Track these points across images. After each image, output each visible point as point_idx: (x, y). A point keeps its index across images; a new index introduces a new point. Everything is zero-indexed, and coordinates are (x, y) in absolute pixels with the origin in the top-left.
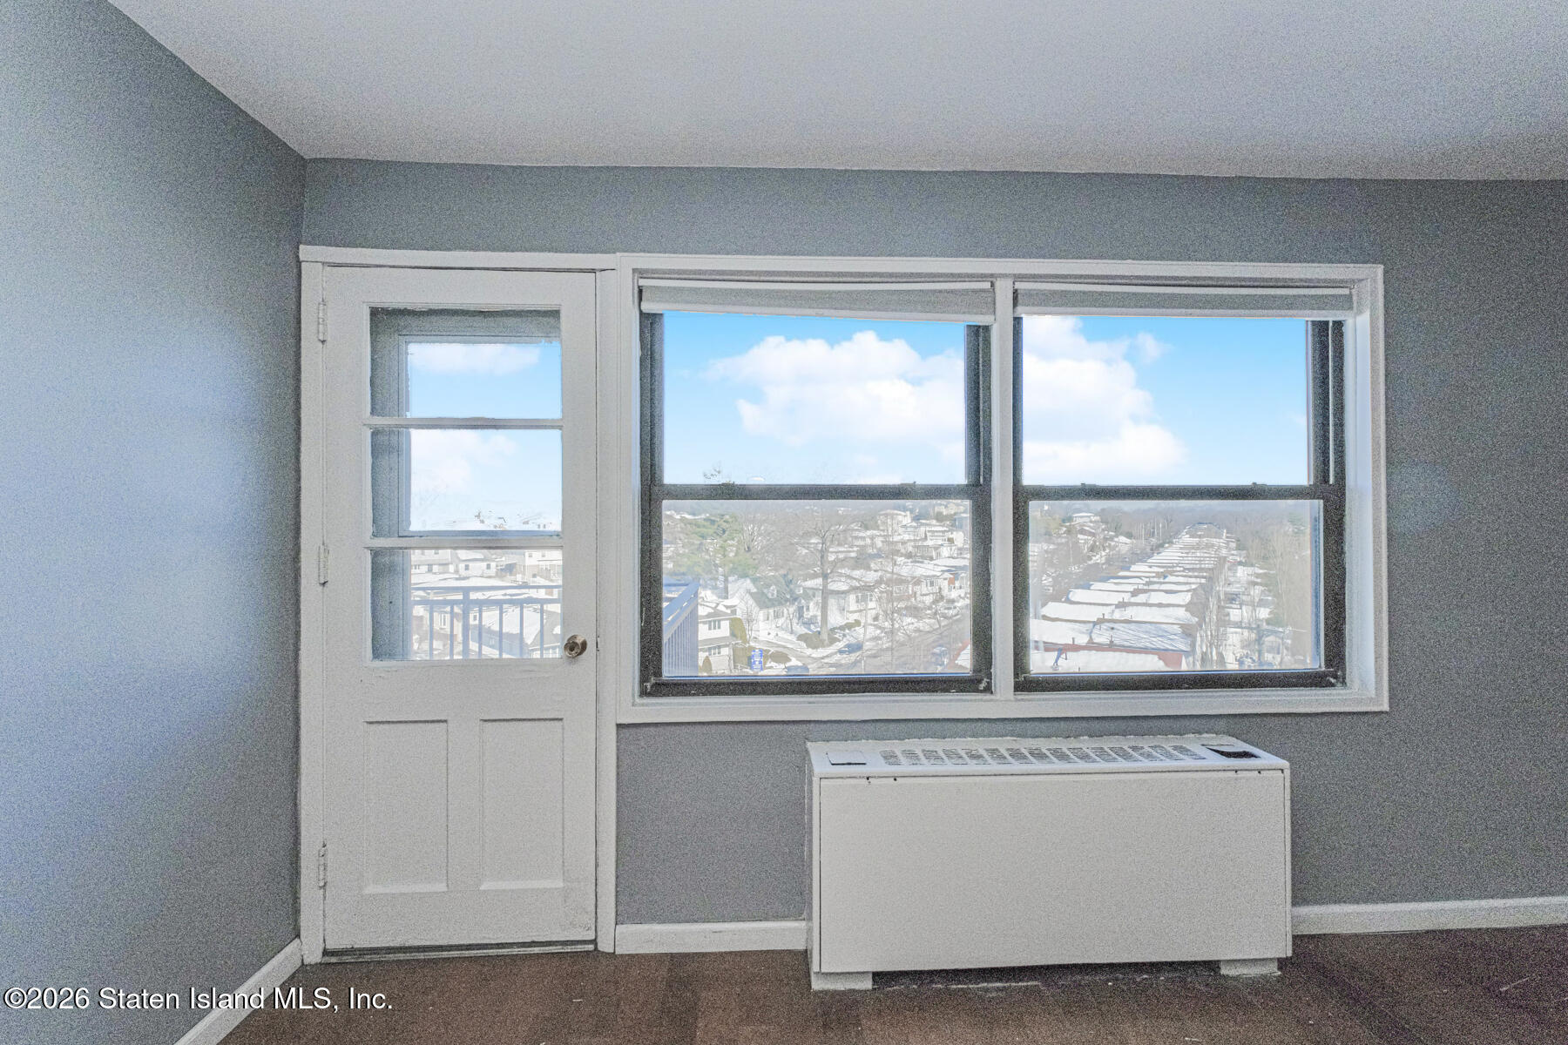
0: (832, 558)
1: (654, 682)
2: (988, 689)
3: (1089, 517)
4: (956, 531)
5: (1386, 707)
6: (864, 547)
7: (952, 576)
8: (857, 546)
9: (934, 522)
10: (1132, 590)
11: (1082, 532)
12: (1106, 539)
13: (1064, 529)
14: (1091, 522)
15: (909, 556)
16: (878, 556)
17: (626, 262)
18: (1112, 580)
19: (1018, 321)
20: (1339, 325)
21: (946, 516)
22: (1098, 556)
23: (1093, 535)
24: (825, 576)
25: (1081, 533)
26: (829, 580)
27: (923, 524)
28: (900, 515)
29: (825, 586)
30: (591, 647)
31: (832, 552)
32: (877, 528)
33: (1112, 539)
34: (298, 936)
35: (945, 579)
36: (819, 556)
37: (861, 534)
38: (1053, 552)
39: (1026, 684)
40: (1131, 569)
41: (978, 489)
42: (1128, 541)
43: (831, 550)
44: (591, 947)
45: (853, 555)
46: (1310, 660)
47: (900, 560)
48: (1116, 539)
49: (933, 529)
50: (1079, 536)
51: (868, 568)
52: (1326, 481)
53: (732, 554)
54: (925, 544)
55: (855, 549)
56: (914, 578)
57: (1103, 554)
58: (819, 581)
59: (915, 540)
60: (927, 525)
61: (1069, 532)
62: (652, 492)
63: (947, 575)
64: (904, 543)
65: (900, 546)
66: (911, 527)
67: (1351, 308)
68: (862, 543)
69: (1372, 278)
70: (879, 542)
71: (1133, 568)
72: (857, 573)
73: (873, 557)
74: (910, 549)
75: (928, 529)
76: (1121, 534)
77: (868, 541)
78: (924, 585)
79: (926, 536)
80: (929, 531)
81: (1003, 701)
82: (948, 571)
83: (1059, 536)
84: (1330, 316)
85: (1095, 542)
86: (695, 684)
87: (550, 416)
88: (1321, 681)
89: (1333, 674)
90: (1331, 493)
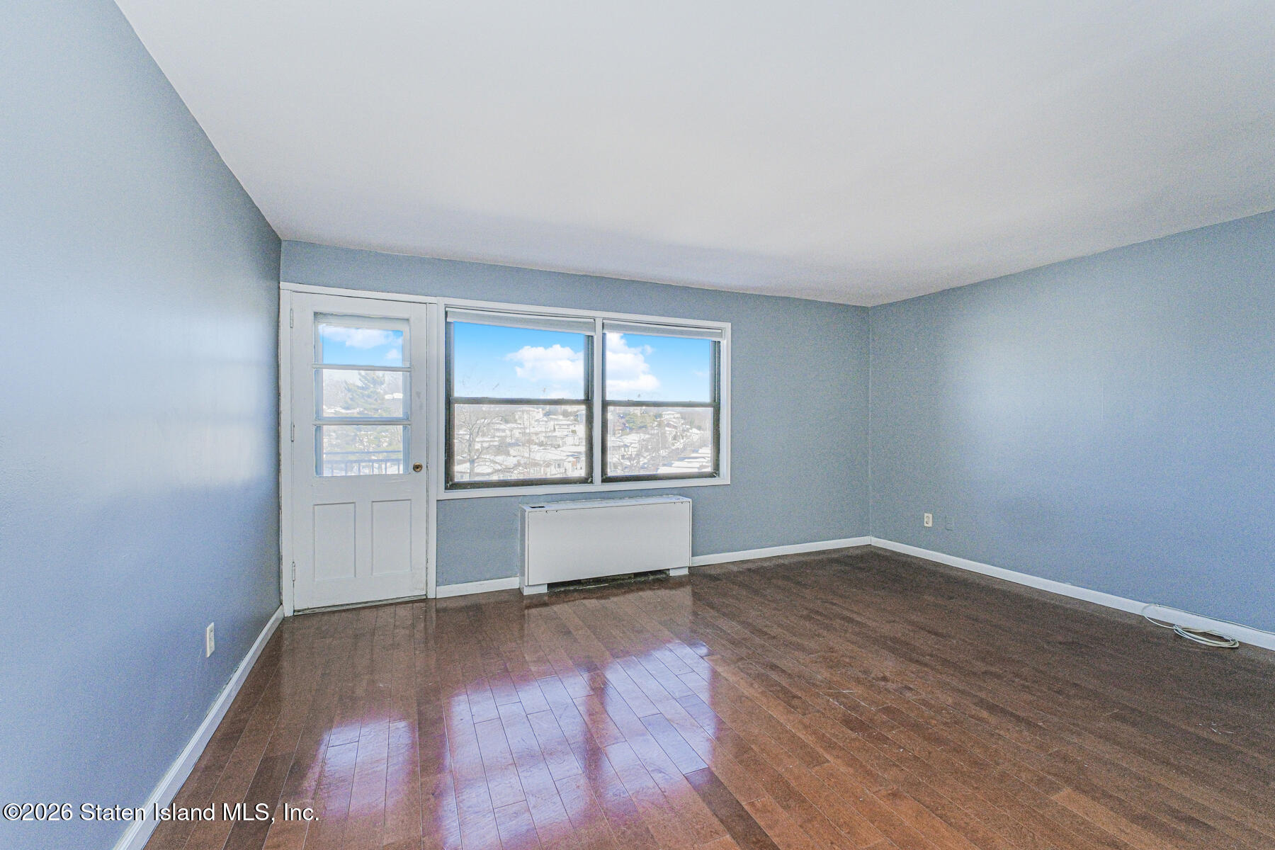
0: (478, 446)
1: (451, 484)
2: (592, 482)
3: (673, 414)
4: (578, 424)
5: (729, 483)
6: (506, 437)
7: (574, 460)
8: (498, 437)
9: (561, 417)
10: (698, 466)
11: (669, 425)
12: (684, 431)
13: (656, 423)
14: (674, 418)
15: (541, 444)
16: (516, 444)
17: (443, 301)
18: (686, 460)
19: (604, 335)
20: (719, 342)
21: (571, 413)
22: (679, 443)
23: (675, 427)
24: (472, 462)
25: (668, 427)
26: (476, 464)
27: (552, 419)
28: (534, 411)
29: (472, 469)
30: (424, 467)
31: (478, 442)
32: (515, 421)
33: (688, 430)
34: (282, 604)
35: (569, 462)
36: (467, 445)
37: (503, 427)
38: (647, 441)
39: (606, 480)
40: (700, 452)
41: (588, 401)
42: (698, 432)
43: (477, 440)
44: (425, 597)
45: (496, 443)
46: (709, 470)
47: (535, 448)
48: (690, 431)
49: (560, 423)
50: (667, 429)
51: (508, 454)
52: (715, 401)
53: (385, 444)
54: (554, 434)
55: (497, 439)
56: (544, 461)
57: (682, 441)
58: (468, 465)
59: (546, 432)
60: (555, 419)
61: (659, 425)
62: (449, 402)
63: (571, 459)
64: (537, 434)
65: (534, 438)
66: (543, 421)
67: (722, 337)
68: (503, 434)
69: (727, 326)
70: (517, 433)
71: (700, 451)
72: (499, 458)
73: (511, 445)
74: (542, 439)
75: (556, 423)
76: (695, 427)
77: (508, 433)
78: (553, 467)
79: (555, 429)
80: (557, 425)
81: (598, 486)
82: (572, 456)
83: (653, 428)
84: (717, 340)
85: (677, 432)
86: (469, 484)
87: (398, 366)
88: (711, 476)
89: (716, 472)
90: (716, 405)
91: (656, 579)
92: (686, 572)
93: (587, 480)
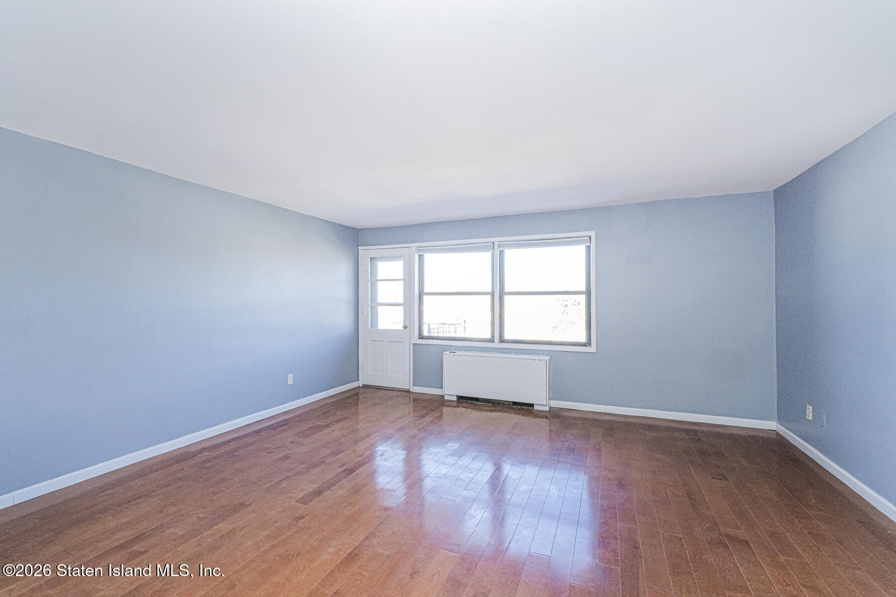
1: (421, 337)
2: (494, 342)
5: (595, 352)
17: (415, 245)
20: (589, 246)
30: (408, 327)
34: (358, 379)
39: (502, 341)
41: (492, 293)
44: (409, 390)
46: (583, 341)
62: (422, 294)
67: (590, 242)
69: (593, 234)
81: (497, 344)
84: (588, 244)
86: (428, 337)
88: (584, 345)
89: (588, 344)
90: (588, 293)
91: (524, 408)
92: (547, 409)
93: (492, 340)
